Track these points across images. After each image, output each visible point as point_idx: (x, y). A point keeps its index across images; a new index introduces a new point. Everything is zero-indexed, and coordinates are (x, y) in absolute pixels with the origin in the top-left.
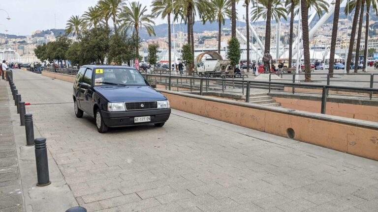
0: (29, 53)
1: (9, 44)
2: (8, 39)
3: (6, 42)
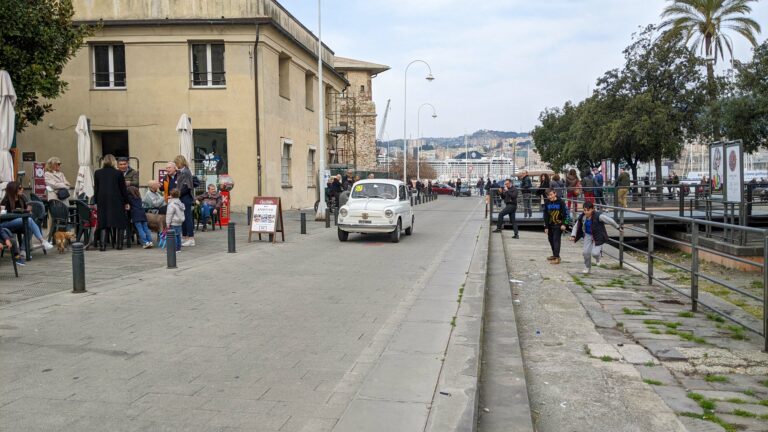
0: (536, 163)
1: (504, 148)
2: (503, 140)
3: (500, 145)
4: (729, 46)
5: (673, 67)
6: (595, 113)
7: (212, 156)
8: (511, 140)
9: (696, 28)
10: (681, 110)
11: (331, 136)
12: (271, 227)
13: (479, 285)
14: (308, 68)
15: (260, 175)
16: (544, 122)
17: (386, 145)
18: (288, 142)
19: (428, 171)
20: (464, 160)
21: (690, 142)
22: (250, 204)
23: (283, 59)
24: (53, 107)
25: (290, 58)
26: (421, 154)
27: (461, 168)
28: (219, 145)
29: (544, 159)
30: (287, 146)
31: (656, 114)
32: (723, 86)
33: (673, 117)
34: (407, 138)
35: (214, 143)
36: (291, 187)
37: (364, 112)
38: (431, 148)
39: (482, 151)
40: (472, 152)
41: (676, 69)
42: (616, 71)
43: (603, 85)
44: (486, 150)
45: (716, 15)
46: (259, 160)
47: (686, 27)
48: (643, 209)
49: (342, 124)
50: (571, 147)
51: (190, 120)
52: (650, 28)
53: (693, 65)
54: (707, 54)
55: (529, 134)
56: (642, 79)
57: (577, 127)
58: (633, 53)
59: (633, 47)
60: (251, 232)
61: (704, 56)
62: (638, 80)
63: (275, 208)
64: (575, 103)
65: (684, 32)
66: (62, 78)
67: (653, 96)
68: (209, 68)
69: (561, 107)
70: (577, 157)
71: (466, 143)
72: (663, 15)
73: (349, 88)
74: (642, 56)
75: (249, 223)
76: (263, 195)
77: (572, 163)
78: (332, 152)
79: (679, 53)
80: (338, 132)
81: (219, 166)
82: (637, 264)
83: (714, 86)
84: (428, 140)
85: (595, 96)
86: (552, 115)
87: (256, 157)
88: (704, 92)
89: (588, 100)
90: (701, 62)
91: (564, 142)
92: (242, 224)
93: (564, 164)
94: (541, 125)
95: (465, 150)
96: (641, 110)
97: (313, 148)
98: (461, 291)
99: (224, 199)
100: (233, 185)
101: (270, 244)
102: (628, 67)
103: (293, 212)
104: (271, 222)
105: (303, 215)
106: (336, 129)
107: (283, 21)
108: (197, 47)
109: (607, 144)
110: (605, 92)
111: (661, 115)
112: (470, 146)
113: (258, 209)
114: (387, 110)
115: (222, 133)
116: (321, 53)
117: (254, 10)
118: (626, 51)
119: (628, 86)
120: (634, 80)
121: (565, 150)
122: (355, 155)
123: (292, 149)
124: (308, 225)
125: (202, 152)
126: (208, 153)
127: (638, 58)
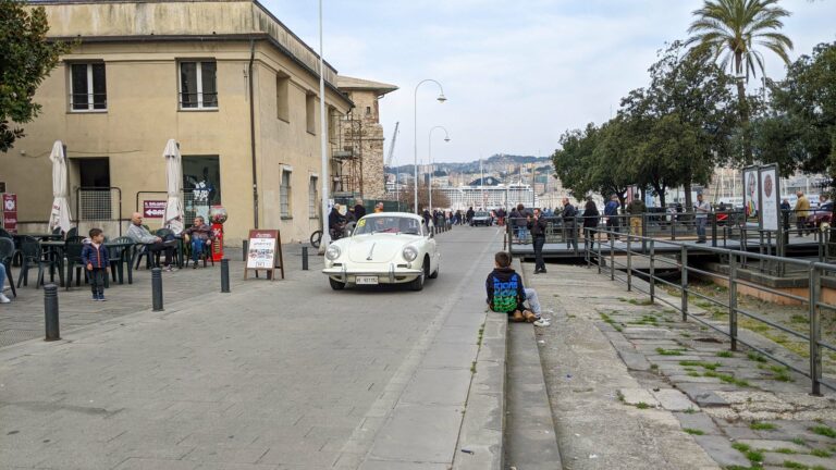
1: (522, 173)
2: (521, 165)
4: (760, 63)
5: (701, 86)
6: (620, 135)
7: (203, 185)
8: (530, 165)
9: (725, 44)
10: (710, 131)
11: (335, 162)
12: (269, 263)
13: (501, 325)
14: (308, 88)
15: (256, 205)
16: (564, 146)
17: (395, 171)
18: (287, 169)
19: (441, 199)
20: (479, 187)
21: (721, 166)
22: (246, 238)
23: (281, 79)
24: (24, 133)
25: (288, 77)
26: (433, 180)
27: (476, 195)
28: (211, 174)
29: (566, 186)
30: (287, 174)
31: (685, 136)
32: (755, 105)
33: (702, 140)
34: (418, 163)
35: (206, 170)
36: (291, 218)
37: (371, 135)
38: (444, 174)
39: (498, 177)
40: (487, 179)
41: (704, 88)
42: (641, 90)
43: (627, 106)
44: (502, 176)
45: (746, 31)
46: (255, 189)
47: (715, 43)
48: (673, 239)
49: (346, 149)
50: (595, 172)
51: (178, 145)
52: (677, 44)
53: (723, 84)
54: (737, 72)
55: (549, 158)
56: (669, 99)
57: (601, 151)
58: (659, 71)
59: (658, 65)
60: (247, 269)
61: (734, 74)
62: (665, 100)
63: (273, 241)
64: (598, 125)
65: (713, 48)
66: (35, 100)
67: (681, 117)
68: (200, 89)
69: (583, 129)
70: (600, 183)
71: (481, 168)
72: (690, 30)
73: (354, 110)
74: (668, 74)
75: (245, 259)
76: (260, 228)
77: (596, 190)
78: (336, 179)
79: (708, 71)
80: (343, 158)
81: (211, 196)
82: (669, 299)
83: (745, 106)
84: (440, 166)
85: (620, 118)
86: (574, 138)
87: (251, 186)
88: (735, 112)
89: (611, 122)
90: (732, 80)
91: (586, 167)
92: (237, 260)
93: (586, 191)
94: (561, 148)
95: (480, 176)
96: (669, 132)
97: (315, 175)
98: (481, 332)
99: (216, 232)
100: (226, 217)
101: (269, 282)
102: (653, 85)
103: (293, 246)
104: (268, 257)
105: (305, 250)
106: (340, 154)
107: (281, 37)
108: (186, 66)
109: (633, 169)
110: (629, 113)
111: (690, 138)
112: (485, 171)
113: (254, 244)
114: (395, 133)
115: (214, 159)
116: (322, 72)
117: (249, 25)
118: (652, 69)
119: (654, 106)
120: (660, 100)
121: (587, 175)
122: (361, 183)
123: (292, 176)
124: (311, 260)
125: (192, 180)
126: (198, 182)
127: (665, 77)
